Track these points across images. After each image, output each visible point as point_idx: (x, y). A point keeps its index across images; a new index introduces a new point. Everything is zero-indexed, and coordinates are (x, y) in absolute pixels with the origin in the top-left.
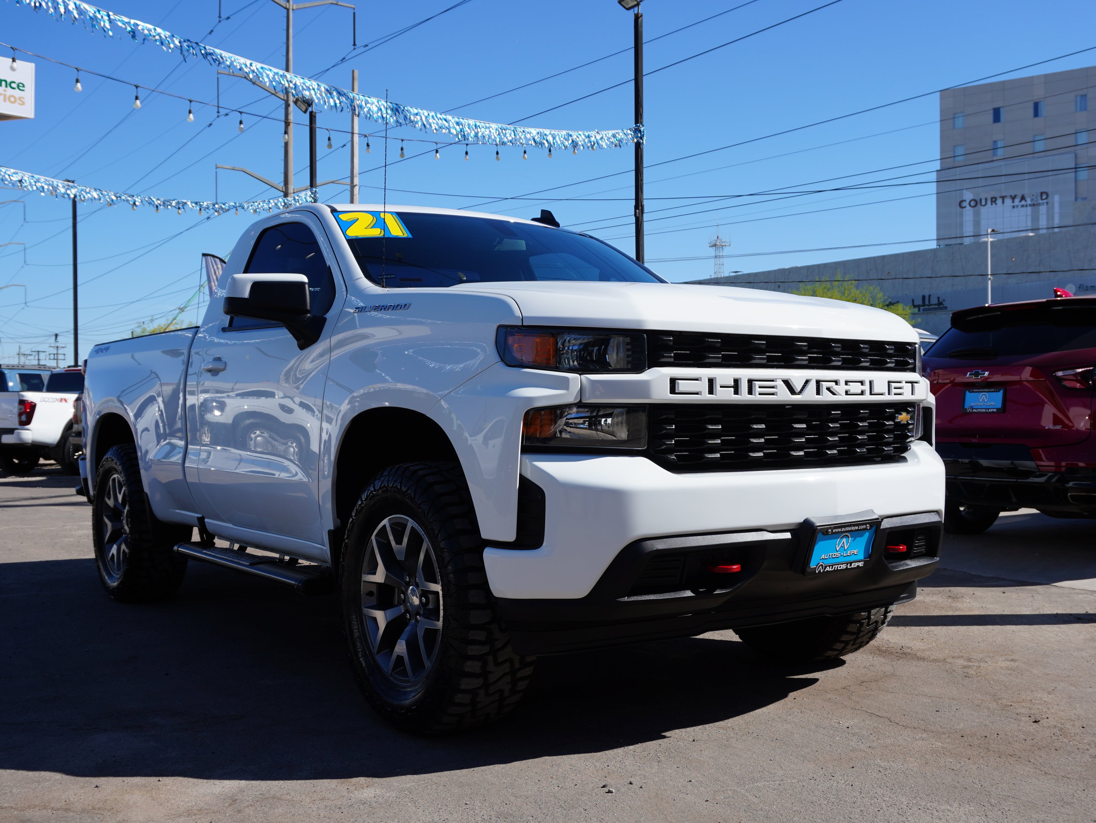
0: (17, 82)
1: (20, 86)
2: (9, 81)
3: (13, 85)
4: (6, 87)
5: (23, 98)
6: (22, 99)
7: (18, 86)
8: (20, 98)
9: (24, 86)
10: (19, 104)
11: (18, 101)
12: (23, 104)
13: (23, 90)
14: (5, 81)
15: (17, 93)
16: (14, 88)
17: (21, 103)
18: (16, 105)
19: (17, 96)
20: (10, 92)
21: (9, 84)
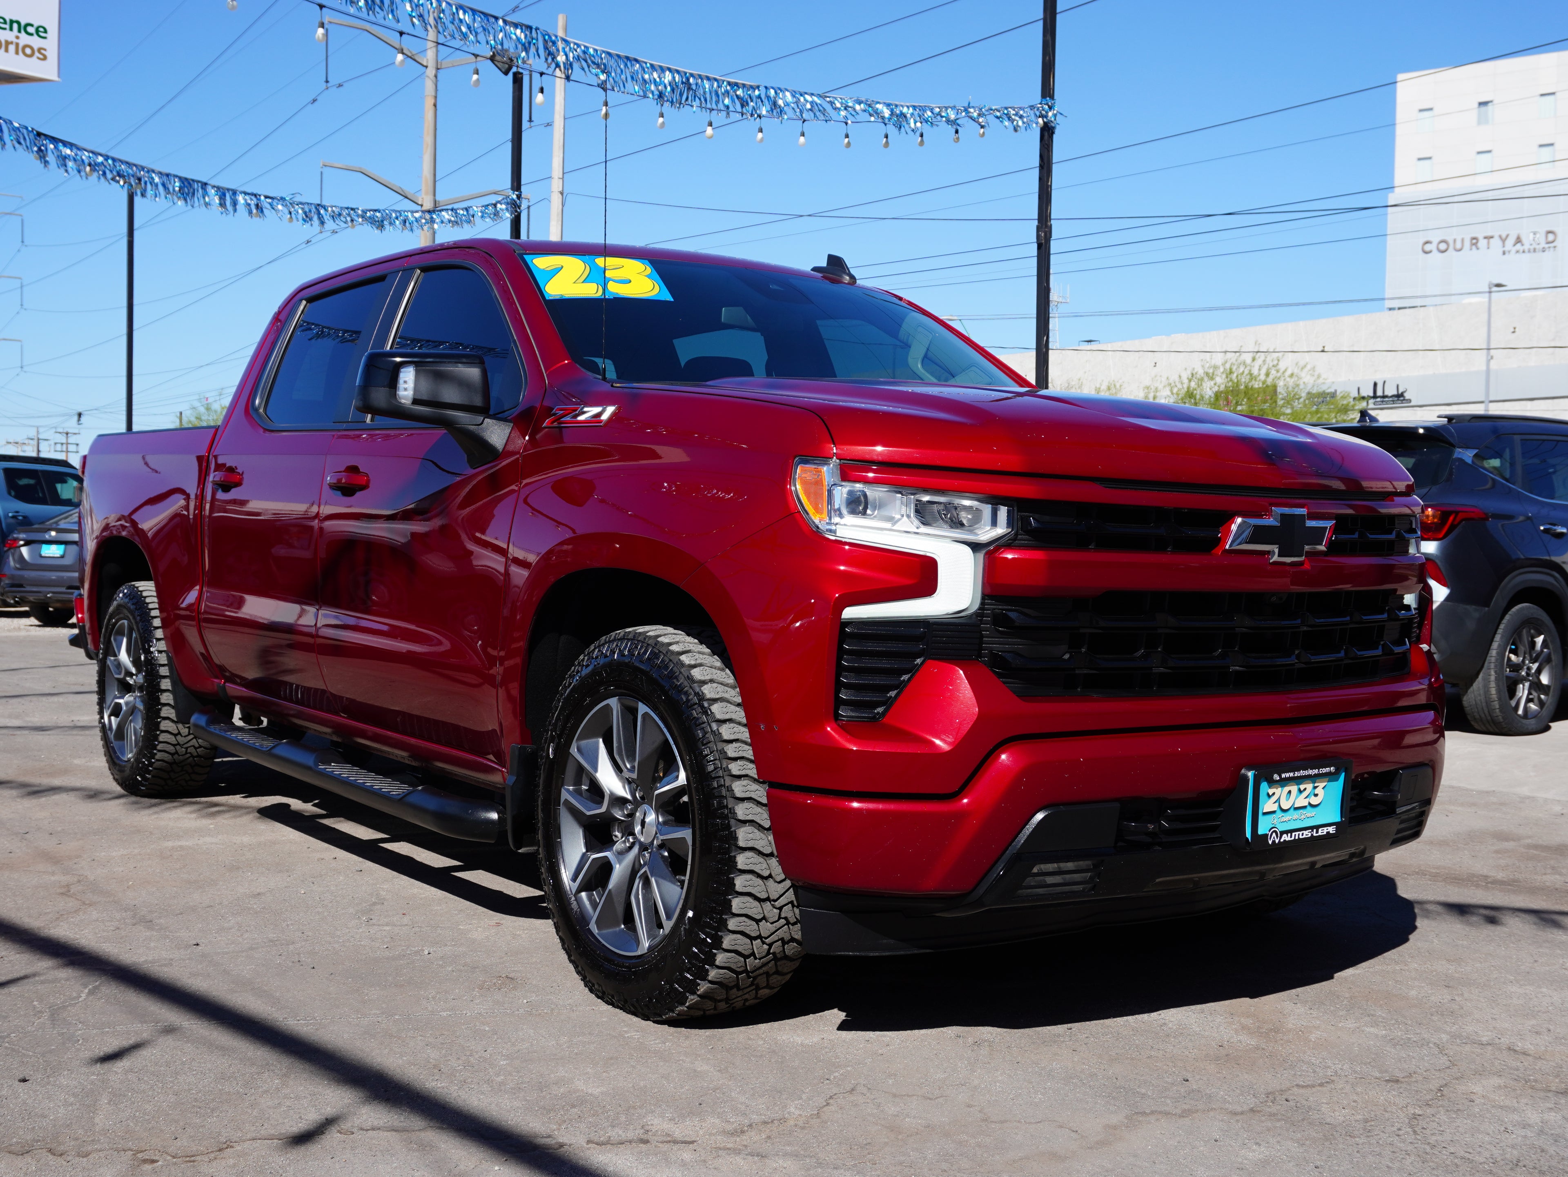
0: (36, 25)
1: (40, 31)
2: (23, 24)
3: (31, 30)
4: (19, 31)
5: (45, 50)
6: (43, 51)
7: (37, 31)
8: (39, 50)
9: (46, 31)
10: (39, 58)
11: (37, 54)
12: (45, 58)
13: (45, 38)
14: (18, 23)
15: (35, 41)
16: (31, 34)
17: (41, 57)
18: (34, 59)
19: (36, 48)
20: (24, 39)
21: (24, 28)
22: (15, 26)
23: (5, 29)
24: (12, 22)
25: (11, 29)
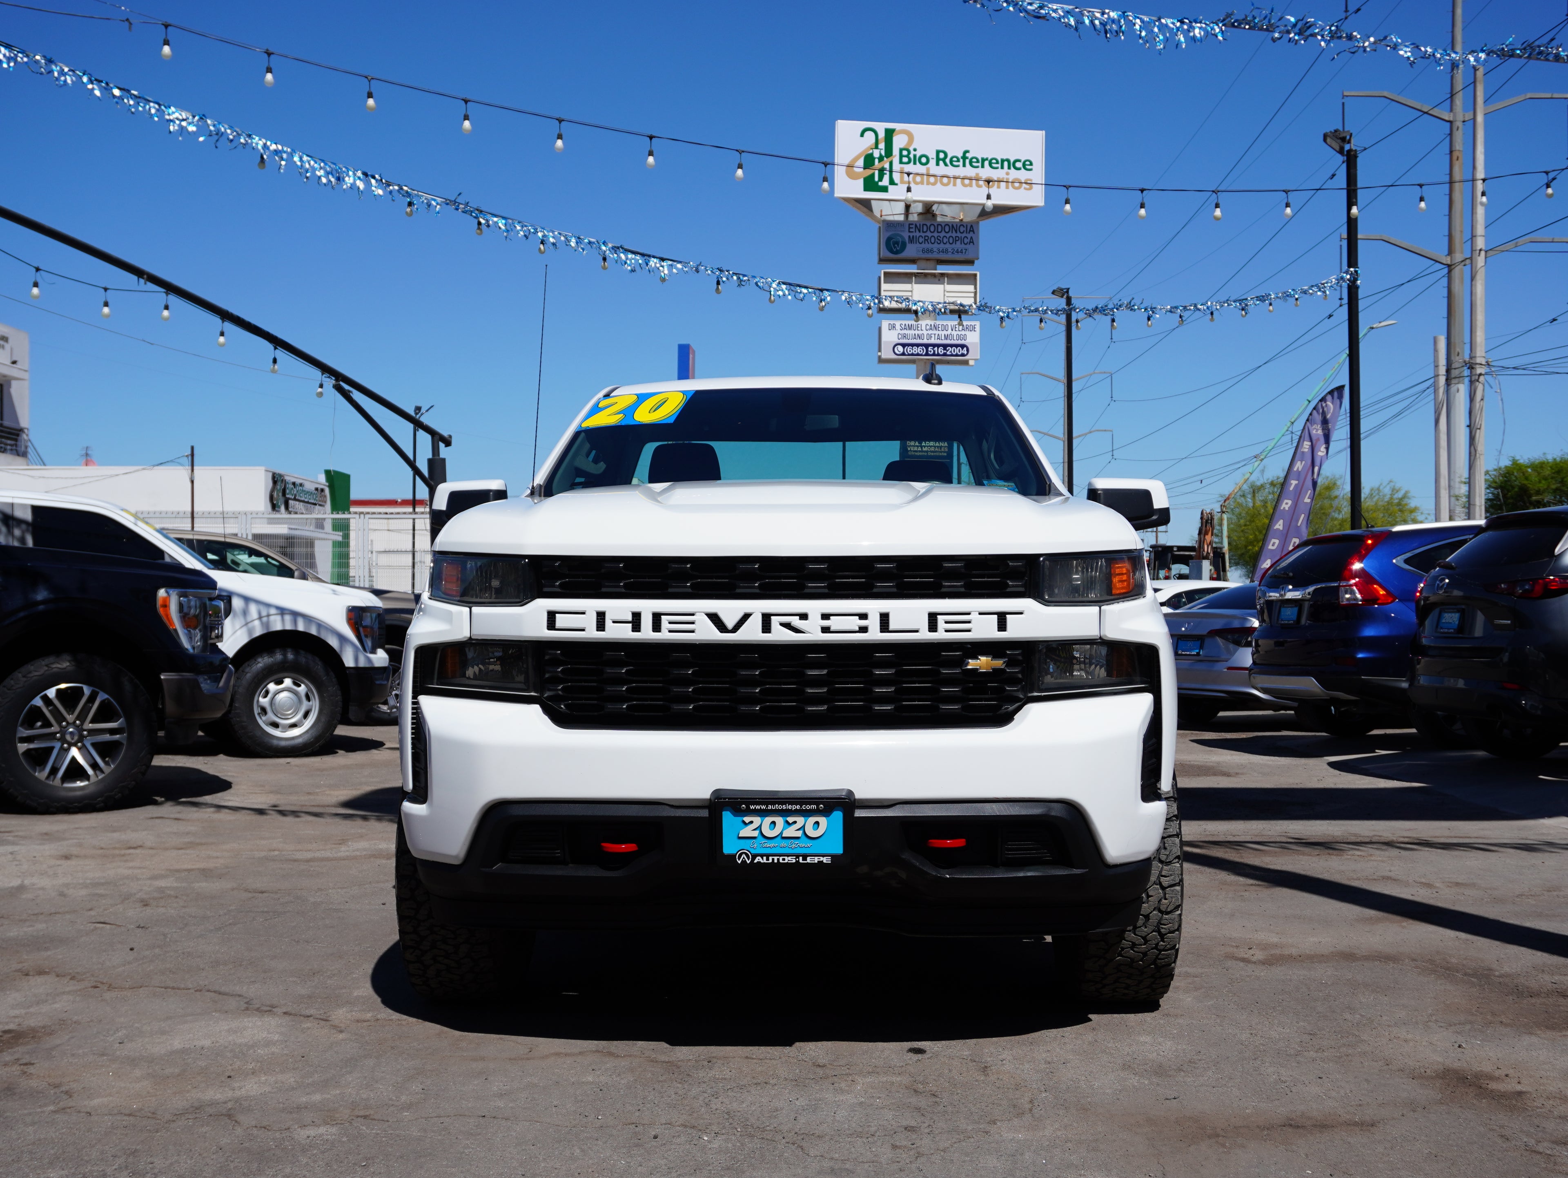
0: (1023, 159)
1: (1027, 165)
2: (1012, 160)
3: (1018, 165)
4: (1009, 168)
5: (1031, 180)
6: (1029, 181)
7: (1024, 165)
8: (1026, 180)
9: (1031, 164)
10: (1026, 189)
11: (1024, 185)
12: (1031, 189)
13: (1031, 170)
14: (1008, 161)
15: (1023, 175)
16: (1019, 169)
17: (1028, 187)
18: (1022, 190)
19: (1023, 180)
20: (1013, 174)
21: (1012, 165)
22: (1006, 164)
23: (997, 168)
24: (1003, 161)
25: (1002, 168)
